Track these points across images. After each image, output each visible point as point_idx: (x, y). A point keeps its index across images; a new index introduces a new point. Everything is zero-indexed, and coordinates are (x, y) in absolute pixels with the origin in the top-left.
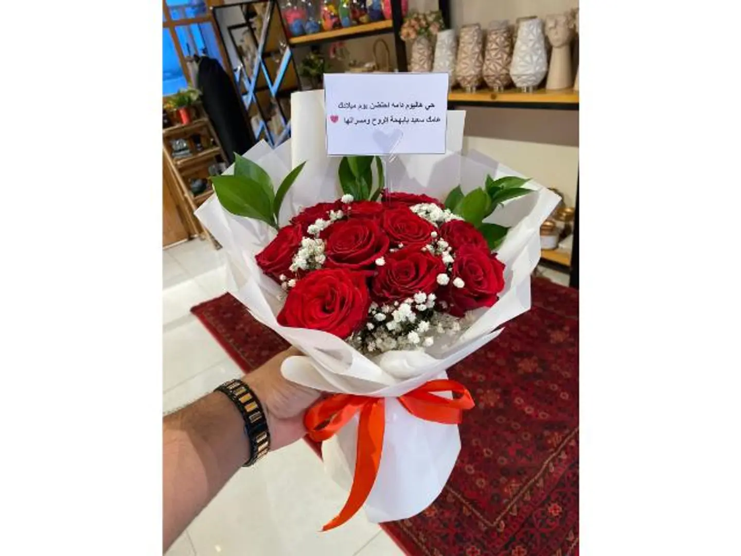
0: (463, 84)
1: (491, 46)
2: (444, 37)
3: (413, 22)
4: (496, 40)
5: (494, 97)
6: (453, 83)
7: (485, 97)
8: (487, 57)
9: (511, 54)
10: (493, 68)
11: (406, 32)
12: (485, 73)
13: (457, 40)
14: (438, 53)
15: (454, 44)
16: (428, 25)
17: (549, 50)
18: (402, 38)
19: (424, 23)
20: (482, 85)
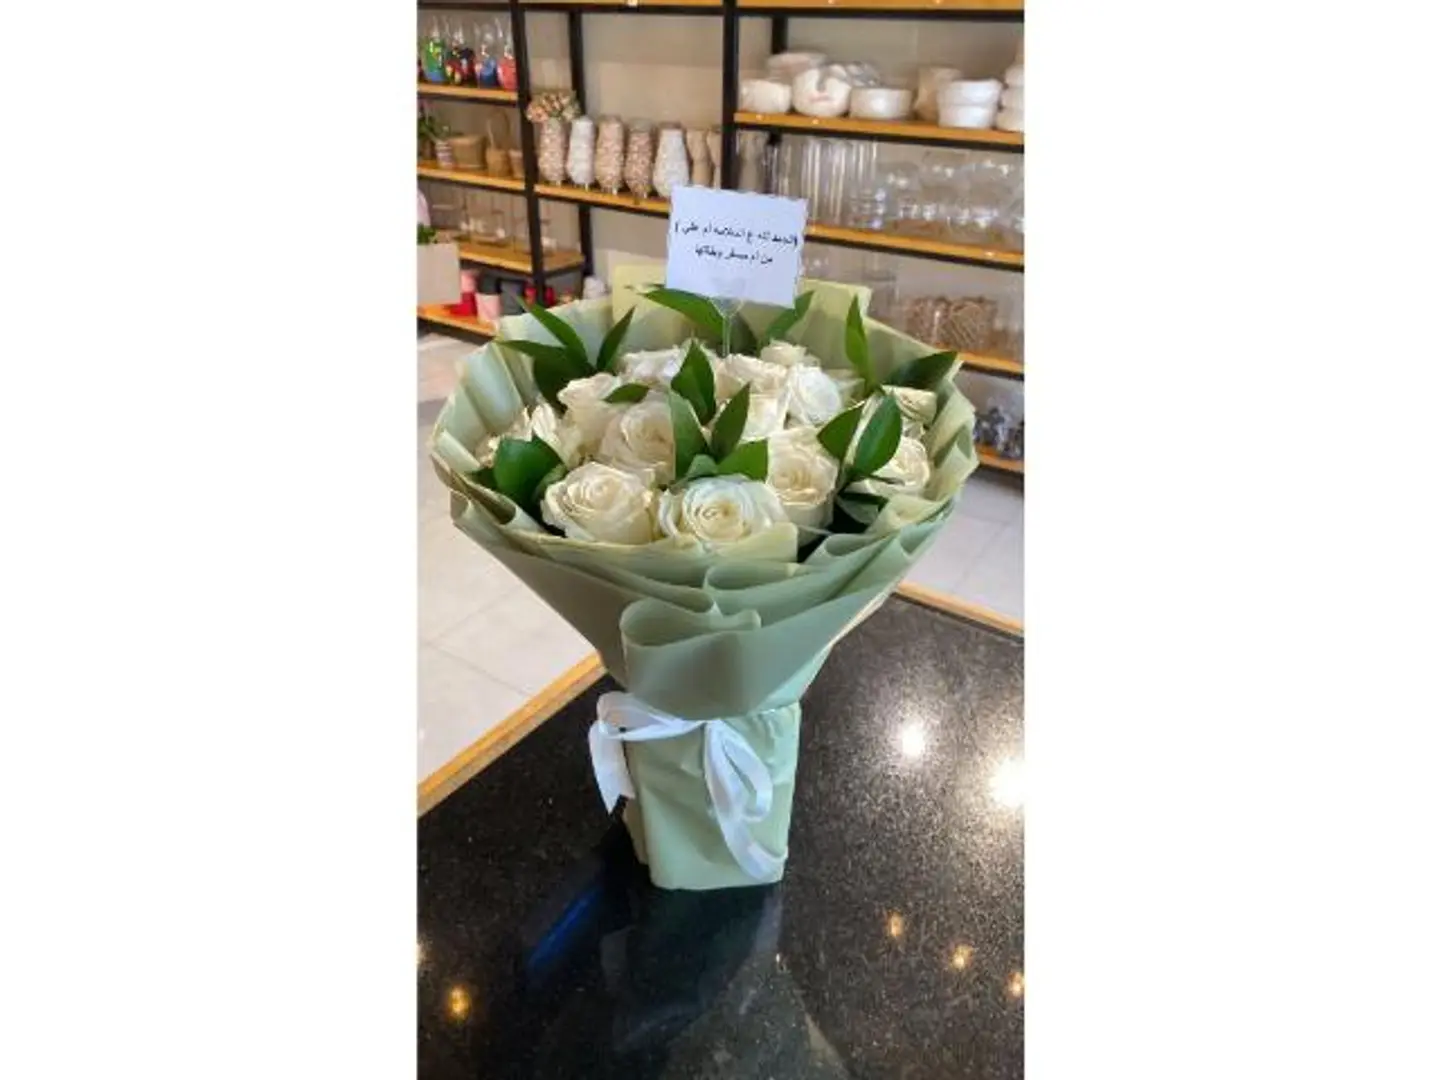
0: (603, 183)
1: (634, 148)
2: (582, 127)
3: (544, 102)
4: (639, 141)
5: (636, 203)
6: (592, 181)
7: (628, 202)
8: (629, 159)
9: (653, 159)
10: (637, 170)
11: (534, 112)
12: (627, 175)
13: (596, 131)
14: (573, 143)
15: (593, 137)
16: (562, 108)
17: (691, 163)
18: (529, 117)
19: (556, 105)
20: (624, 189)
